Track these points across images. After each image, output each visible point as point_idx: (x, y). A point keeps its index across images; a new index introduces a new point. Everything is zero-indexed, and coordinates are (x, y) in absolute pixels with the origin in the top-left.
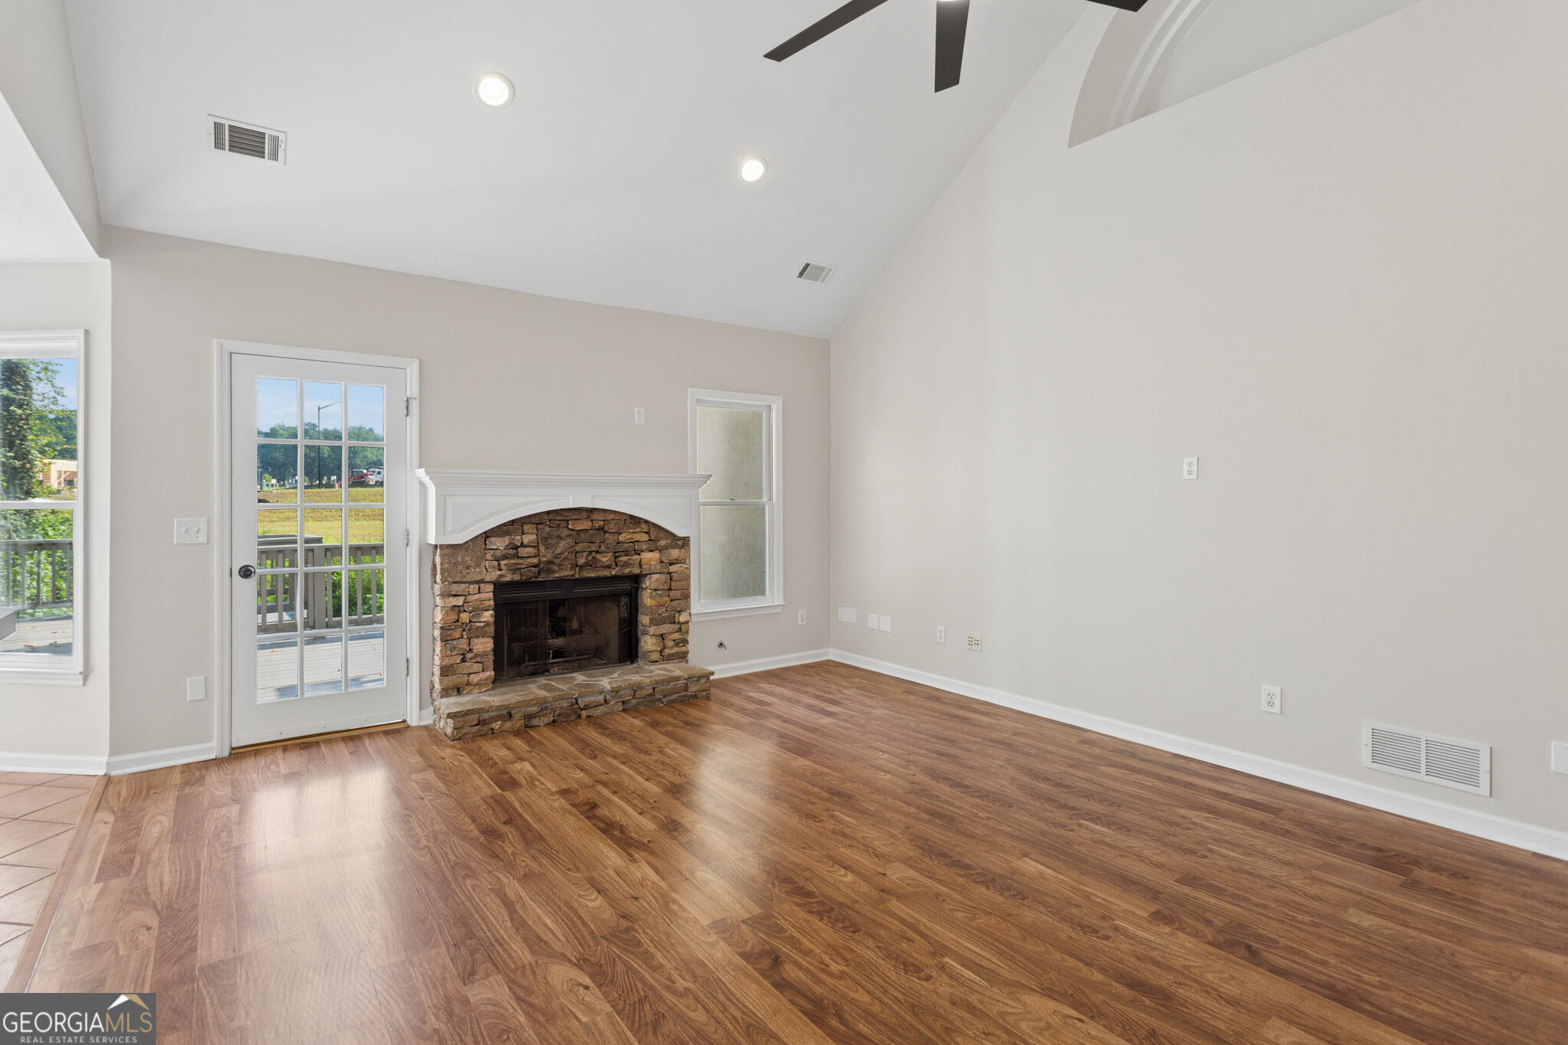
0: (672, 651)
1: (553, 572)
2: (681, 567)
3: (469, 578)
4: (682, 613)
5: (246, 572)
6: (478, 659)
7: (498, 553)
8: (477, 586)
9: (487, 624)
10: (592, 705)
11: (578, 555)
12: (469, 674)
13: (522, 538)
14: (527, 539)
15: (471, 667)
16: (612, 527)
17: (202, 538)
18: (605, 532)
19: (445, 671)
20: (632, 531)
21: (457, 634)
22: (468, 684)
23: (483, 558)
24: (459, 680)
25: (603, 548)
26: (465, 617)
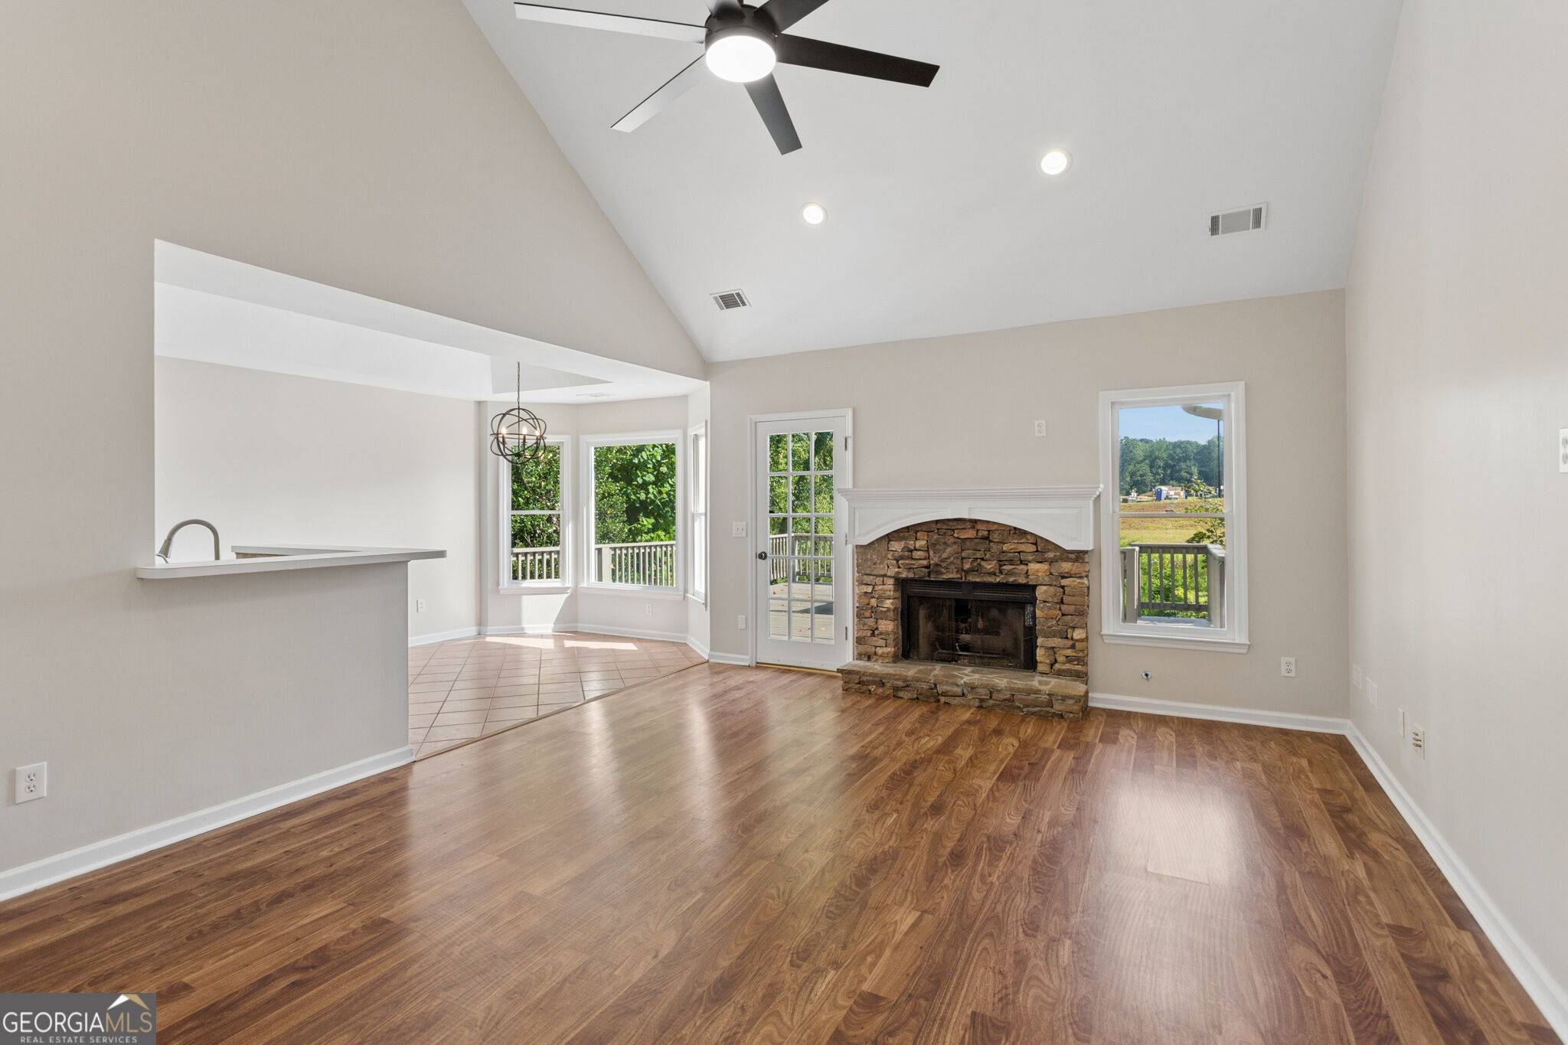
0: (1064, 667)
1: (942, 573)
2: (1073, 581)
3: (875, 572)
4: (1076, 630)
5: (762, 556)
6: (883, 637)
7: (896, 554)
8: (881, 579)
9: (889, 609)
10: (949, 694)
11: (964, 561)
12: (876, 647)
13: (915, 543)
14: (919, 544)
15: (877, 641)
16: (995, 537)
17: (744, 535)
18: (990, 541)
19: (859, 641)
20: (1016, 541)
21: (868, 614)
22: (875, 654)
23: (885, 557)
24: (868, 649)
25: (988, 556)
26: (873, 602)
